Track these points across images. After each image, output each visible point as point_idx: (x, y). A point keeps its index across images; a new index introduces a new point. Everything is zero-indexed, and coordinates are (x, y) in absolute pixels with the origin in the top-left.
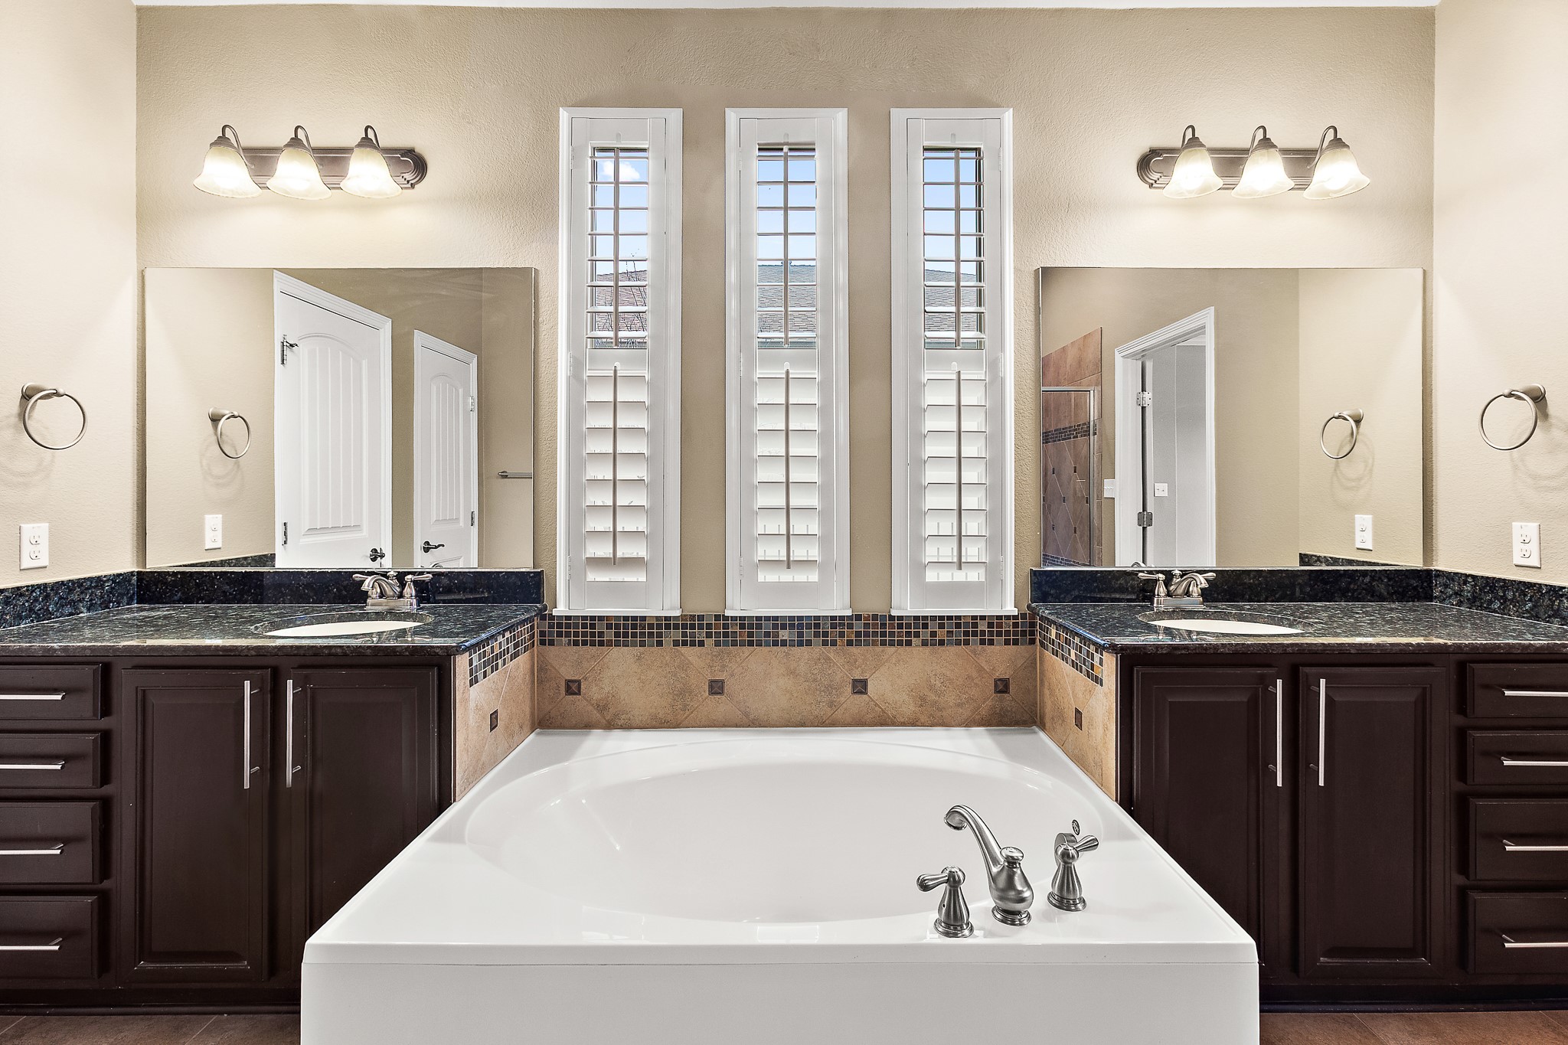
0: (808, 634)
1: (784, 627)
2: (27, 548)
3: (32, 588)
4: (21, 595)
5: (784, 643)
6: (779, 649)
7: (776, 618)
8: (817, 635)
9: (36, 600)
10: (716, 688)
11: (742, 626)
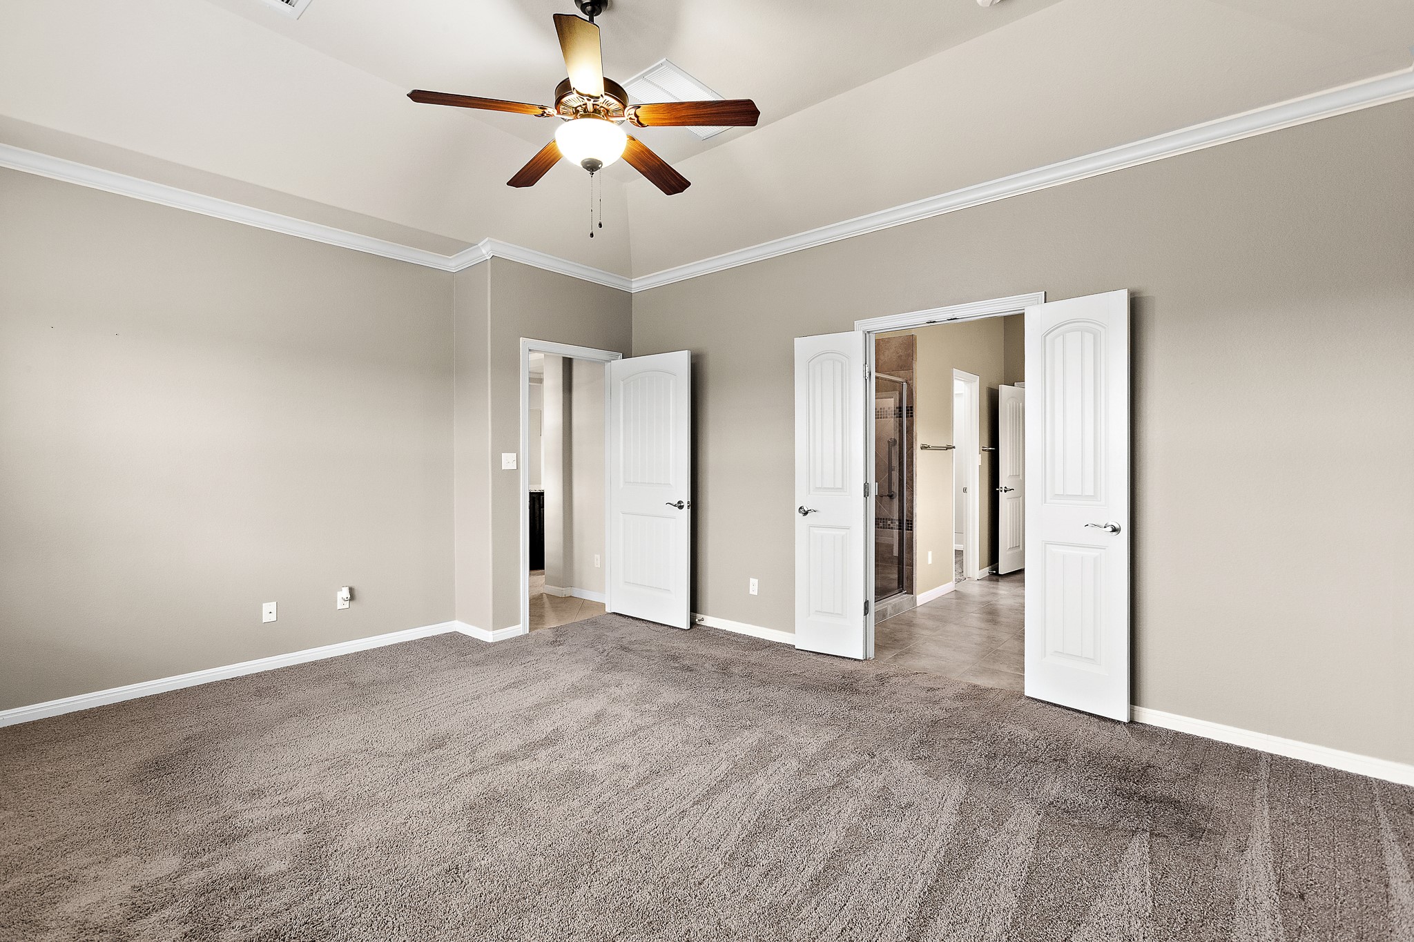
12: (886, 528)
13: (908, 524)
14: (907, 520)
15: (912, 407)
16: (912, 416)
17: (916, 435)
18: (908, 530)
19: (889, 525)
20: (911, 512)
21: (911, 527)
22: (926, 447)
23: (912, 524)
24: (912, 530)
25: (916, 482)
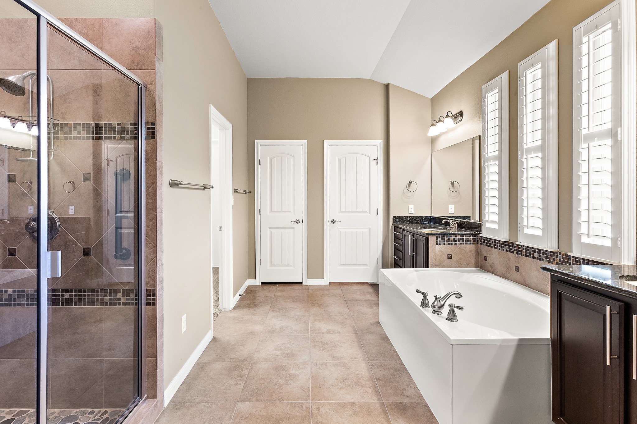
0: (543, 256)
1: (535, 252)
2: (410, 210)
3: (410, 217)
4: (408, 218)
5: (535, 258)
6: (534, 260)
7: (533, 248)
8: (545, 257)
9: (410, 219)
10: (517, 269)
11: (523, 249)
12: (115, 304)
13: (149, 295)
14: (147, 290)
15: (153, 124)
16: (154, 138)
17: (162, 166)
18: (149, 304)
19: (119, 299)
20: (153, 277)
21: (154, 299)
22: (178, 184)
23: (154, 295)
24: (154, 304)
25: (161, 233)
